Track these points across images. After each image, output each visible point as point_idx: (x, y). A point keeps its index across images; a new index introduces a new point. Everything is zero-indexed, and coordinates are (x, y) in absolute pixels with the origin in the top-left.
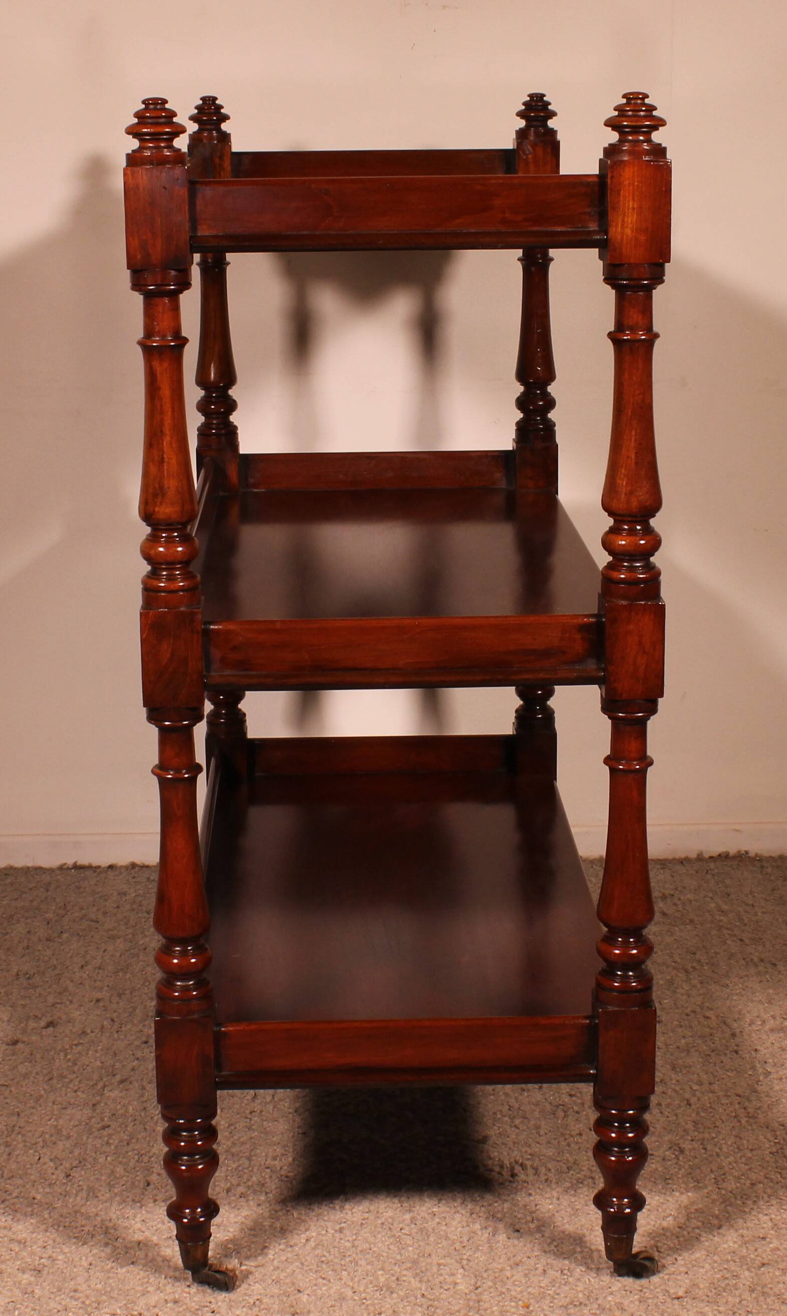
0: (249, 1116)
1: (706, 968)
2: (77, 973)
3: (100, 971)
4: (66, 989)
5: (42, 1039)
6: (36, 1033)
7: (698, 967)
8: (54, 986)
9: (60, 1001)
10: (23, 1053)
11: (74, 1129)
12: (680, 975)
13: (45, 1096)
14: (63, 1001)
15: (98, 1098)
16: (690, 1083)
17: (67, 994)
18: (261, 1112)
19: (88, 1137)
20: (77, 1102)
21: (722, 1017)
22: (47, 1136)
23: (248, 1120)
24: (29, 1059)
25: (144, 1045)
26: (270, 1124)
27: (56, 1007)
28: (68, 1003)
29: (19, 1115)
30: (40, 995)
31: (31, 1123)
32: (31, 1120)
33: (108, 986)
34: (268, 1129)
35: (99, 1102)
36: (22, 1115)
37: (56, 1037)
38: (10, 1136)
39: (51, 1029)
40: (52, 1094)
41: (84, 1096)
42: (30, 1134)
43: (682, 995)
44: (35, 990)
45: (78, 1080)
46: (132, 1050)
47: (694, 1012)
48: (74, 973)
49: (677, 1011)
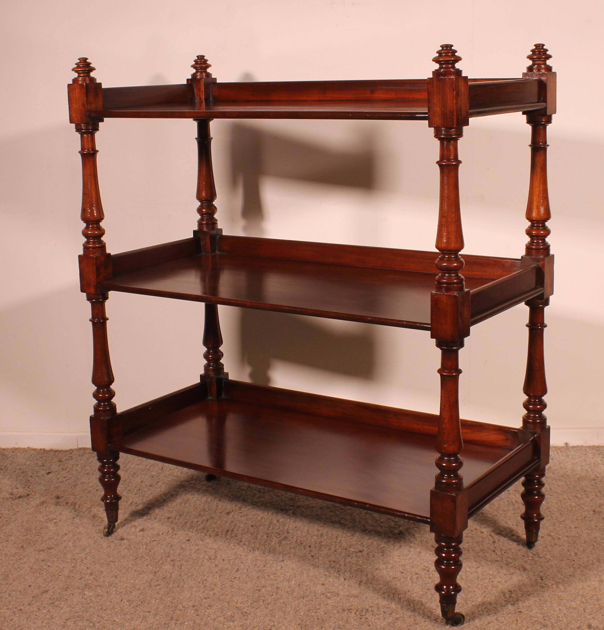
0: (233, 580)
5: (136, 537)
6: (134, 534)
11: (143, 585)
13: (132, 568)
15: (158, 569)
18: (239, 578)
20: (147, 571)
22: (128, 588)
23: (232, 582)
26: (243, 585)
29: (116, 577)
31: (122, 581)
33: (176, 511)
35: (158, 571)
36: (118, 577)
37: (144, 536)
39: (142, 532)
40: (135, 566)
41: (151, 568)
42: (120, 587)
45: (150, 559)
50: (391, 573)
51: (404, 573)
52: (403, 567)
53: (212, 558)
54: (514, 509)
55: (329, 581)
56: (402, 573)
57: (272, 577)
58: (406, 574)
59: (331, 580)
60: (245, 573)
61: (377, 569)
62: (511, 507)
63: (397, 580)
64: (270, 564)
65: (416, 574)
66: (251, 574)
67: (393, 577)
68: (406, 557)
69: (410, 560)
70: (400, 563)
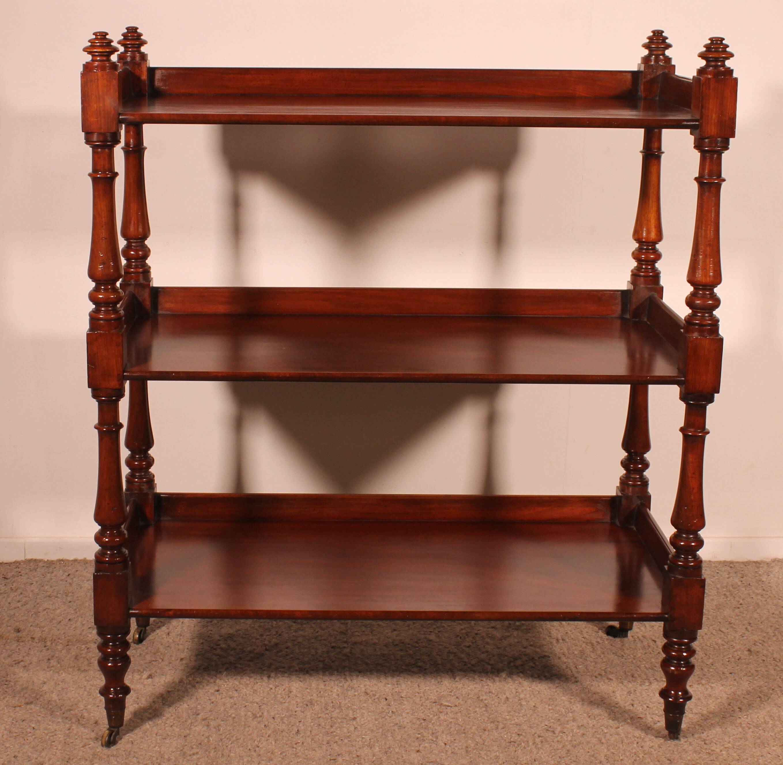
0: (295, 746)
1: (606, 642)
2: (165, 639)
3: (181, 637)
4: (158, 651)
5: (144, 687)
6: (139, 682)
7: (601, 642)
8: (149, 648)
9: (154, 659)
10: (132, 697)
11: (173, 754)
12: (588, 647)
13: (150, 730)
14: (157, 659)
15: (188, 731)
16: (602, 728)
17: (159, 654)
18: (303, 743)
19: (183, 761)
20: (173, 734)
21: (621, 679)
22: (154, 759)
23: (294, 749)
24: (136, 702)
25: (217, 693)
26: (310, 753)
27: (152, 664)
28: (160, 661)
29: (132, 743)
30: (140, 654)
31: (142, 749)
32: (141, 747)
33: (188, 649)
34: (308, 756)
35: (189, 734)
36: (135, 743)
37: (154, 685)
38: (128, 758)
39: (150, 680)
40: (155, 728)
41: (178, 730)
42: (141, 757)
43: (591, 662)
44: (137, 651)
45: (172, 718)
46: (208, 697)
47: (600, 675)
48: (163, 638)
49: (588, 674)
50: (505, 734)
51: (522, 735)
52: (518, 727)
53: (258, 715)
54: (644, 648)
55: (425, 747)
56: (518, 734)
57: (346, 741)
58: (525, 737)
59: (427, 745)
60: (309, 737)
61: (485, 730)
62: (639, 645)
63: (516, 745)
64: (339, 723)
65: (539, 737)
66: (318, 737)
67: (509, 741)
68: (519, 713)
69: (525, 717)
70: (513, 722)
